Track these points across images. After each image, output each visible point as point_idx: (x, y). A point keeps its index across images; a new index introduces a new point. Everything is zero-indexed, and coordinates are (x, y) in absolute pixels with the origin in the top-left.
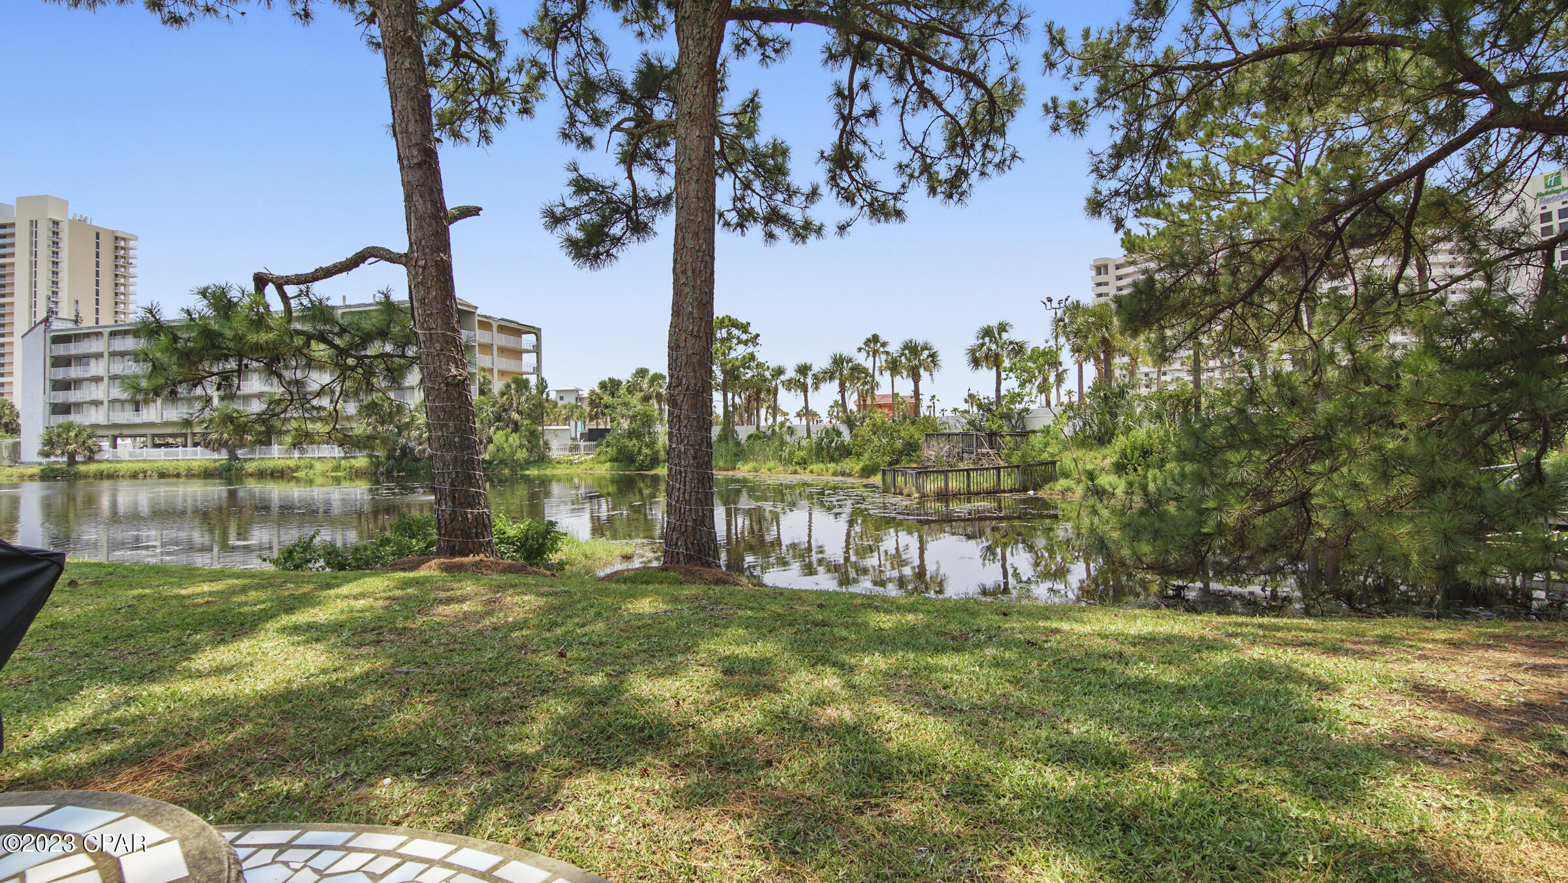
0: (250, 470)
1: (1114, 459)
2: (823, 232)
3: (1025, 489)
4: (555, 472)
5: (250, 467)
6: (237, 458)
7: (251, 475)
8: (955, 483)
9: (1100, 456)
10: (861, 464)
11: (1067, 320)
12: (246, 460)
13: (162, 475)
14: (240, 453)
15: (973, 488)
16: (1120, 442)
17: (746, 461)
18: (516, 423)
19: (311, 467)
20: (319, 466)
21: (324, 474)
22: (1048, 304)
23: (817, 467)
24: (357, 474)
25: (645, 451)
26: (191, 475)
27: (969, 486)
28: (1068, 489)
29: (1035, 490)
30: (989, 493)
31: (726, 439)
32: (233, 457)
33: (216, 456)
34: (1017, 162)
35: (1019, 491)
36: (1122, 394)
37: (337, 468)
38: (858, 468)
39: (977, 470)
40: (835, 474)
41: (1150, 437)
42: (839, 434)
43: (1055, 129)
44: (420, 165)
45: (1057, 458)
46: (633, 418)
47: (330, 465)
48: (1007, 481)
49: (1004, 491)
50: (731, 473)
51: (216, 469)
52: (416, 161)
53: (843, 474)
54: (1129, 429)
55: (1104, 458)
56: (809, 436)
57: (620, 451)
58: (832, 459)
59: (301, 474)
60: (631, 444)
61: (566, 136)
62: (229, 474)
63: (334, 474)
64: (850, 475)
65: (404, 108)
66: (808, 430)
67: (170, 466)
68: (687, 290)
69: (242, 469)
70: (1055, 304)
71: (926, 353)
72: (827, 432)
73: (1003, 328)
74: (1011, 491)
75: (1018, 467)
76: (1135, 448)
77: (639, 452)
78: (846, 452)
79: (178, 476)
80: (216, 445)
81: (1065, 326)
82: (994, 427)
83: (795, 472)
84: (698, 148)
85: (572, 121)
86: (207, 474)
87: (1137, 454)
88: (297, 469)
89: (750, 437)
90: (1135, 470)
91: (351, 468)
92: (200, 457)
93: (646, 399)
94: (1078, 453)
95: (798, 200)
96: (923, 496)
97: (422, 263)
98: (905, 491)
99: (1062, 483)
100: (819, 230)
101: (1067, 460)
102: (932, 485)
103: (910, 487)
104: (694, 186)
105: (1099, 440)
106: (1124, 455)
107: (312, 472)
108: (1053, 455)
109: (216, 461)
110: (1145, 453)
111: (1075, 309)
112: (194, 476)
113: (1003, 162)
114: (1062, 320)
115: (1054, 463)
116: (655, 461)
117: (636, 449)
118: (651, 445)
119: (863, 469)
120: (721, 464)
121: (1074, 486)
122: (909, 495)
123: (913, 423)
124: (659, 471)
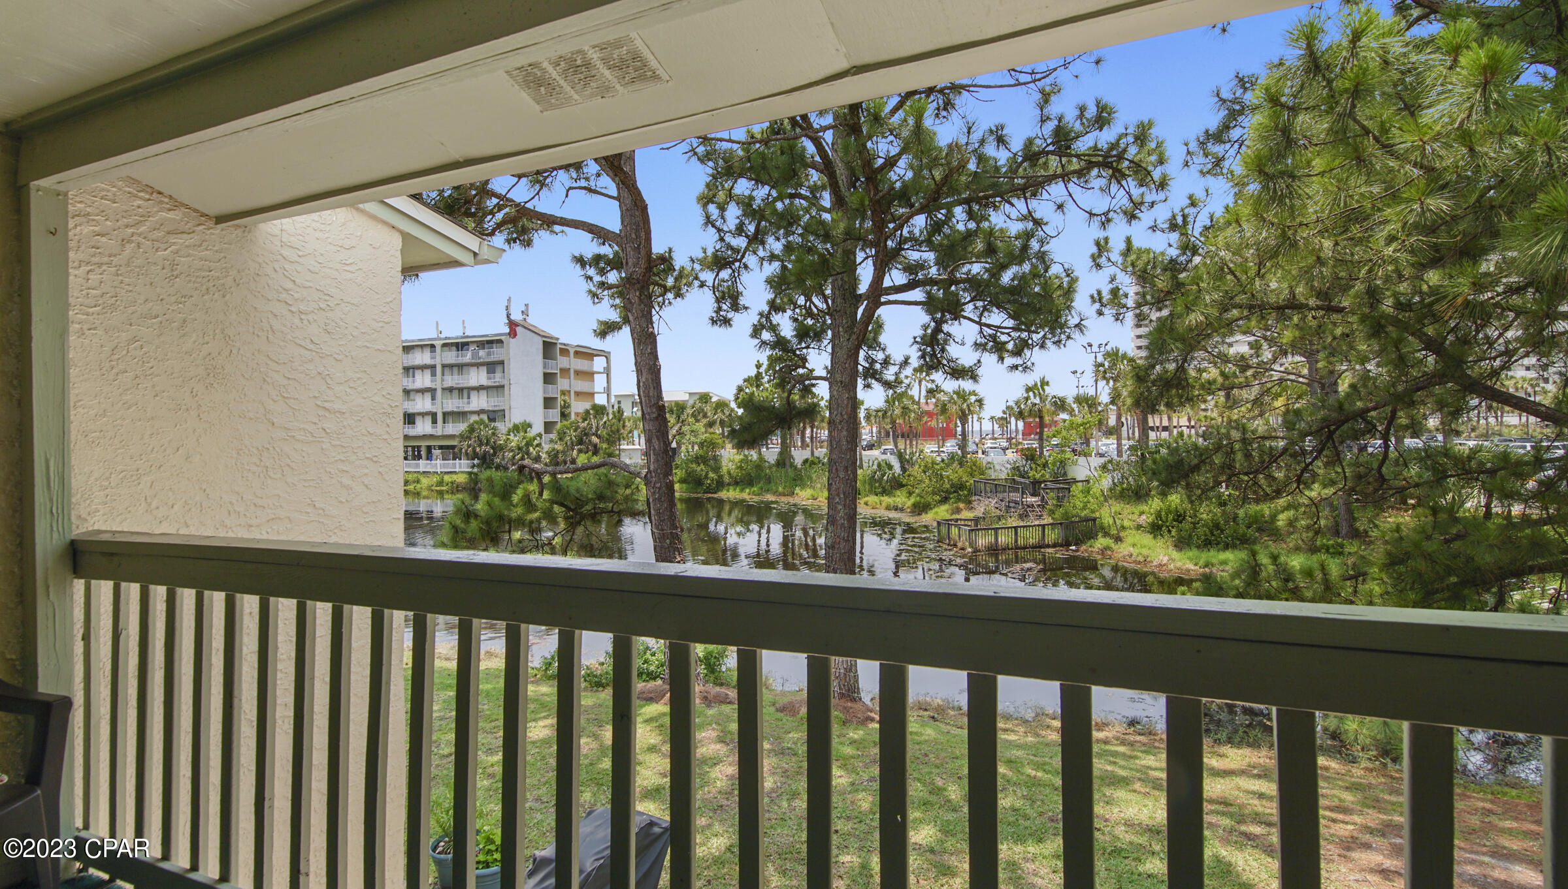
1: (1150, 520)
3: (1067, 544)
8: (1004, 539)
9: (1136, 512)
10: (912, 500)
11: (1107, 364)
15: (1020, 542)
16: (1155, 504)
17: (803, 487)
18: (595, 446)
19: (418, 481)
20: (425, 481)
21: (429, 488)
22: (1089, 348)
24: (457, 489)
25: (711, 475)
27: (1016, 541)
28: (1107, 548)
29: (1076, 544)
30: (1034, 547)
31: (785, 464)
35: (1061, 546)
37: (441, 483)
38: (910, 503)
39: (1024, 527)
40: (888, 508)
42: (890, 467)
44: (656, 418)
45: (1097, 515)
46: (701, 445)
47: (435, 479)
48: (1052, 536)
49: (1048, 546)
50: (791, 500)
52: (654, 415)
53: (896, 509)
54: (1163, 494)
55: (1142, 513)
56: (862, 466)
57: (689, 474)
58: (884, 492)
60: (699, 469)
61: (714, 322)
63: (438, 488)
64: (902, 510)
65: (647, 380)
68: (840, 507)
70: (1095, 349)
71: (973, 398)
72: (879, 465)
74: (1054, 546)
75: (1061, 524)
76: (1170, 512)
77: (706, 477)
78: (897, 484)
81: (1105, 372)
82: (1038, 476)
84: (847, 406)
85: (720, 309)
87: (1171, 517)
89: (806, 461)
90: (1169, 531)
91: (452, 483)
93: (711, 424)
94: (1117, 506)
96: (976, 551)
98: (960, 545)
99: (1101, 542)
101: (1105, 515)
102: (983, 541)
105: (1137, 494)
106: (1158, 515)
107: (419, 486)
108: (1093, 511)
110: (1179, 516)
111: (1114, 356)
113: (1059, 341)
114: (1102, 365)
115: (1094, 520)
116: (720, 485)
117: (704, 473)
118: (717, 469)
119: (915, 505)
120: (780, 489)
121: (1113, 545)
122: (963, 549)
123: (961, 464)
124: (723, 494)
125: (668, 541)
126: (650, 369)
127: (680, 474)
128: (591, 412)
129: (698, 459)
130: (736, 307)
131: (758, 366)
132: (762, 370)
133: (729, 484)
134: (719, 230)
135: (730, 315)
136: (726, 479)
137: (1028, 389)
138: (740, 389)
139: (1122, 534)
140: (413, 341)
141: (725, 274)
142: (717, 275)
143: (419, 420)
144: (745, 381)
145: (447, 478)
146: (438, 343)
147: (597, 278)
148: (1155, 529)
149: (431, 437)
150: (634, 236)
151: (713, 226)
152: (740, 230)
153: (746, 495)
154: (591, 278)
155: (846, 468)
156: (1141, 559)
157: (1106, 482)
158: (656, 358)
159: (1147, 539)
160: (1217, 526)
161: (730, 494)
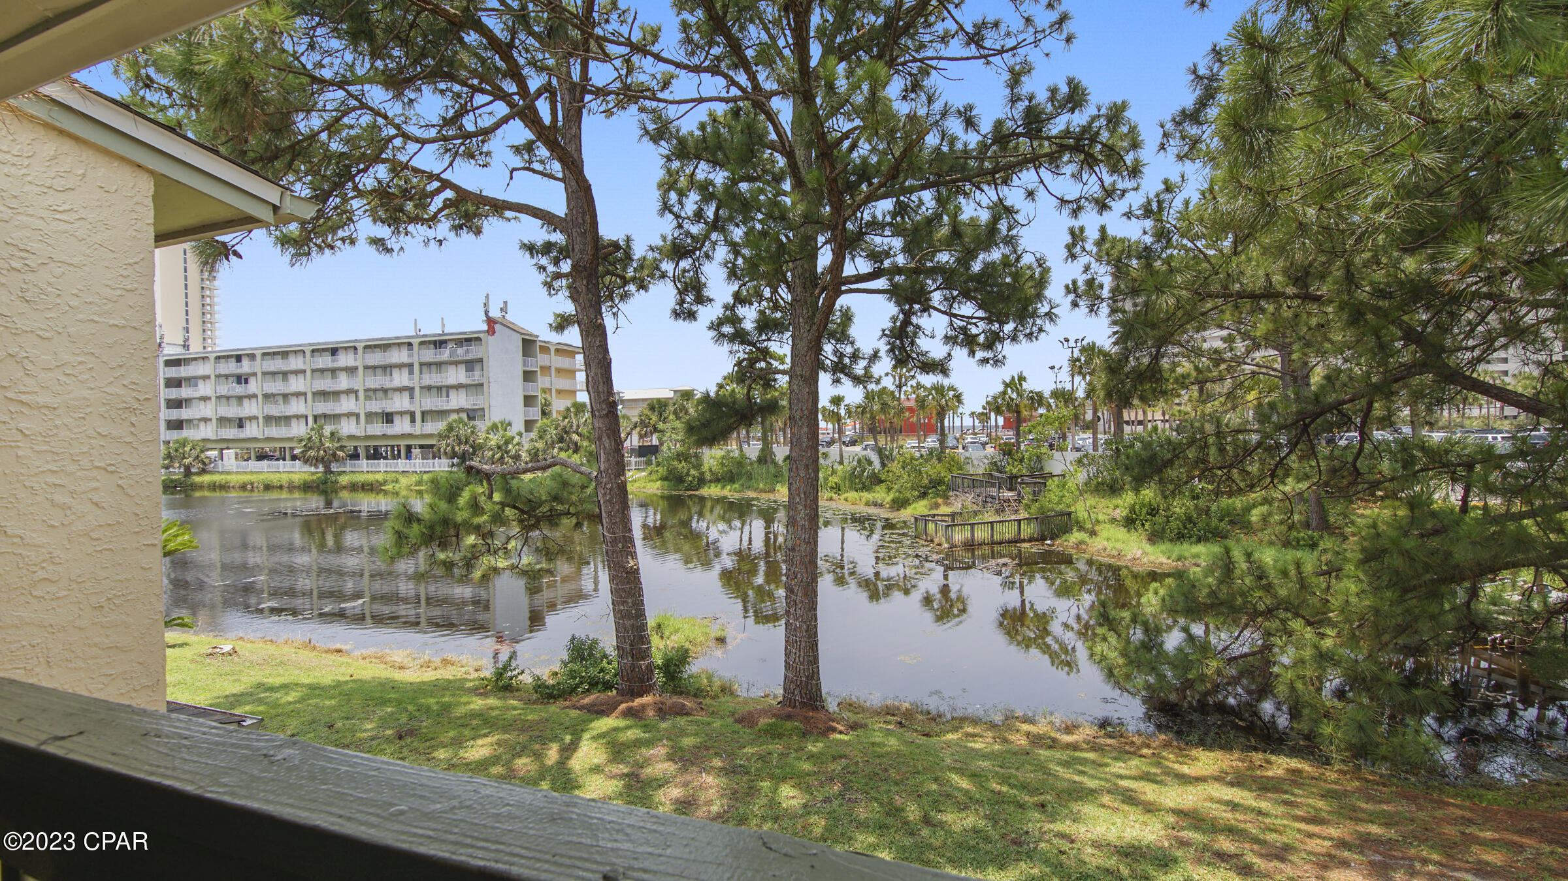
0: (344, 483)
1: (1124, 514)
3: (1043, 539)
5: (344, 480)
6: (332, 472)
7: (344, 487)
8: (981, 534)
9: (1111, 506)
10: (892, 496)
11: (1083, 359)
12: (339, 474)
13: (268, 487)
14: (334, 467)
15: (997, 537)
16: (1129, 498)
18: (576, 444)
19: (397, 481)
20: (403, 481)
21: (408, 488)
22: (1065, 344)
23: (852, 495)
25: (693, 472)
26: (292, 487)
27: (992, 536)
28: (1082, 542)
29: (1052, 539)
30: (1010, 542)
31: (766, 462)
32: (328, 471)
33: (312, 469)
34: (1043, 335)
35: (1037, 540)
37: (419, 483)
38: (889, 498)
39: (1000, 522)
40: (868, 504)
42: (870, 463)
43: (1075, 304)
44: (607, 415)
45: (1073, 509)
46: (682, 442)
47: (412, 479)
48: (1028, 530)
49: (1024, 541)
51: (313, 481)
52: (605, 412)
53: (875, 504)
54: (1137, 488)
55: (1116, 507)
56: (841, 463)
58: (864, 488)
59: (388, 487)
62: (324, 488)
63: (417, 487)
64: (881, 505)
65: (596, 374)
66: (841, 455)
67: (274, 479)
68: (800, 507)
69: (336, 482)
70: (1072, 344)
71: (951, 393)
72: (859, 461)
73: (1022, 378)
74: (1030, 540)
75: (1037, 518)
76: (1144, 506)
78: (876, 480)
79: (281, 487)
81: (1080, 367)
82: (1014, 471)
83: (831, 499)
84: (807, 400)
85: (683, 301)
86: (306, 487)
87: (1144, 511)
88: (385, 482)
89: (786, 458)
90: (1143, 525)
91: (431, 482)
92: (300, 472)
94: (1091, 500)
96: (952, 546)
97: (609, 486)
98: (936, 540)
99: (1076, 536)
101: (1080, 510)
102: (960, 536)
103: (940, 538)
104: (805, 429)
105: (1111, 488)
106: (1132, 509)
107: (397, 486)
108: (1068, 506)
109: (313, 474)
110: (1153, 510)
111: (1090, 350)
112: (295, 488)
113: (1031, 334)
114: (1078, 360)
115: (1070, 514)
117: (685, 471)
118: (698, 466)
119: (894, 501)
120: (761, 486)
121: (1087, 539)
122: (939, 545)
123: (940, 460)
124: (705, 491)
125: (620, 545)
126: (599, 363)
127: (662, 471)
130: (701, 299)
133: (710, 481)
134: (677, 217)
135: (694, 308)
136: (708, 476)
137: (1007, 385)
139: (1097, 528)
140: (389, 339)
141: (685, 264)
142: (677, 265)
143: (397, 419)
144: (725, 378)
145: (426, 477)
146: (415, 342)
147: (551, 269)
148: (1130, 522)
149: (410, 436)
150: (580, 220)
151: (671, 212)
152: (699, 215)
153: (727, 492)
154: (544, 269)
155: (807, 466)
156: (1115, 553)
157: (1081, 476)
158: (606, 350)
159: (1121, 533)
160: (1189, 519)
161: (712, 491)
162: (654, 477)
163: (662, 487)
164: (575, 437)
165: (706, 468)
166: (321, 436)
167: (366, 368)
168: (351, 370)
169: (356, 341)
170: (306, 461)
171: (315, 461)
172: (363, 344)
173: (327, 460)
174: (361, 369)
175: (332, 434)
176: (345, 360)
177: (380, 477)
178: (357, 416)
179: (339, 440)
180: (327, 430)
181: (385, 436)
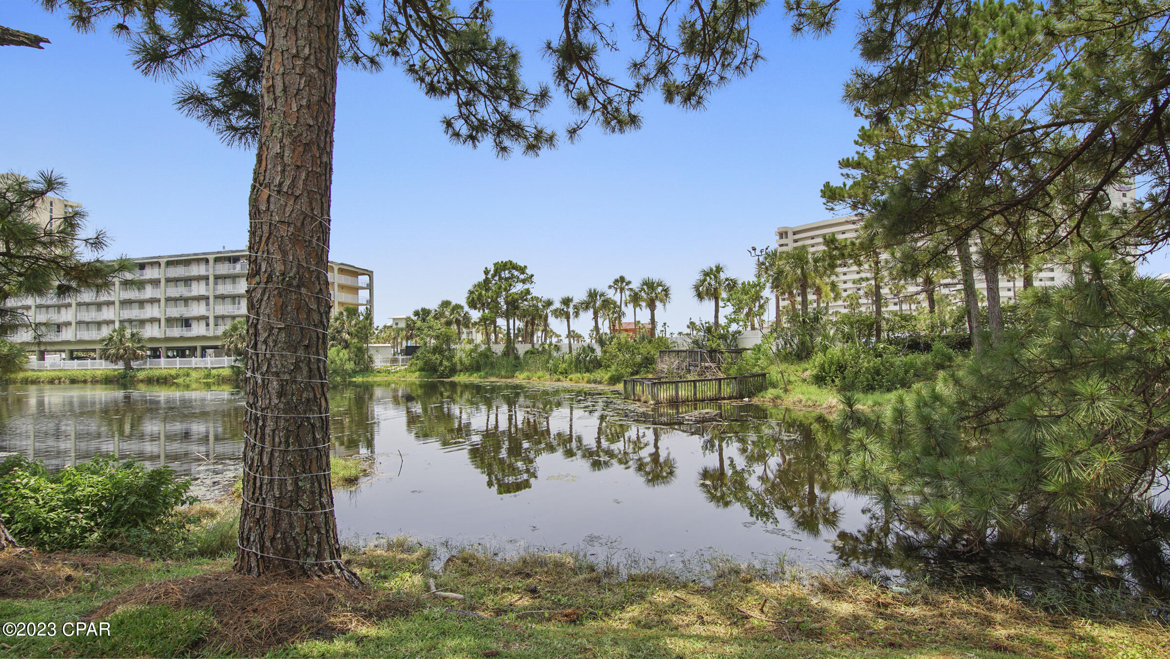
0: (141, 378)
1: (815, 372)
2: (555, 142)
3: (741, 397)
4: (375, 379)
5: (141, 375)
6: (132, 368)
7: (142, 381)
8: (684, 392)
9: (800, 369)
10: (609, 374)
11: (767, 264)
12: (138, 370)
13: (73, 381)
14: (134, 364)
15: (699, 395)
16: (818, 358)
17: (522, 371)
18: (346, 342)
19: (188, 375)
20: (194, 375)
21: (197, 381)
22: (753, 252)
23: (575, 376)
24: (222, 381)
25: (445, 363)
26: (95, 381)
27: (695, 394)
28: (778, 397)
29: (749, 397)
30: (711, 400)
31: (509, 354)
32: (128, 367)
33: (113, 366)
35: (736, 398)
36: (816, 319)
37: (208, 376)
38: (607, 377)
39: (702, 381)
40: (589, 382)
41: (844, 354)
42: (593, 350)
45: (766, 371)
46: (437, 338)
47: (202, 373)
48: (727, 390)
49: (724, 399)
50: (509, 380)
51: (115, 376)
53: (595, 382)
54: (825, 349)
55: (806, 369)
56: (571, 352)
57: (426, 363)
58: (588, 370)
59: (180, 381)
60: (434, 358)
62: (123, 381)
63: (205, 381)
64: (600, 383)
66: (570, 347)
67: (79, 374)
69: (135, 376)
70: (758, 253)
71: (660, 288)
72: (584, 348)
73: (719, 269)
74: (729, 398)
75: (735, 378)
76: (832, 363)
77: (441, 364)
78: (597, 364)
79: (85, 382)
80: (114, 358)
81: (766, 269)
82: (714, 346)
83: (559, 380)
86: (108, 381)
87: (833, 368)
88: (178, 376)
89: (527, 352)
90: (833, 381)
91: (219, 376)
92: (101, 367)
93: (449, 323)
94: (784, 366)
95: (527, 102)
96: (658, 403)
98: (643, 399)
99: (771, 393)
100: (551, 139)
101: (774, 372)
102: (664, 394)
103: (647, 396)
105: (798, 356)
106: (822, 368)
107: (188, 379)
108: (762, 369)
109: (115, 370)
110: (841, 367)
111: (773, 256)
112: (97, 382)
114: (763, 264)
115: (764, 375)
116: (453, 371)
117: (438, 362)
118: (450, 358)
119: (611, 379)
120: (503, 373)
121: (782, 395)
122: (646, 402)
123: (650, 342)
124: (456, 379)
127: (420, 363)
128: (345, 313)
129: (436, 350)
131: (486, 272)
132: (489, 276)
133: (461, 371)
136: (459, 367)
137: (706, 274)
138: (471, 292)
139: (788, 387)
140: (188, 255)
143: (194, 325)
144: (475, 286)
145: (214, 372)
146: (211, 258)
148: (820, 380)
149: (204, 338)
153: (475, 379)
156: (810, 403)
157: (773, 347)
159: (813, 389)
160: (878, 372)
161: (462, 378)
162: (414, 368)
163: (420, 377)
164: (347, 337)
165: (456, 359)
166: (123, 336)
167: (168, 280)
168: (155, 282)
169: (160, 257)
170: (107, 359)
171: (115, 358)
172: (166, 260)
173: (128, 357)
174: (163, 281)
175: (133, 335)
176: (150, 273)
177: (173, 372)
178: (159, 320)
179: (139, 341)
180: (128, 333)
181: (182, 339)
